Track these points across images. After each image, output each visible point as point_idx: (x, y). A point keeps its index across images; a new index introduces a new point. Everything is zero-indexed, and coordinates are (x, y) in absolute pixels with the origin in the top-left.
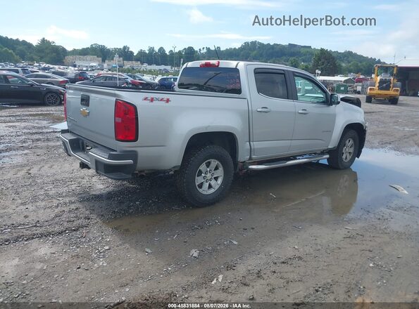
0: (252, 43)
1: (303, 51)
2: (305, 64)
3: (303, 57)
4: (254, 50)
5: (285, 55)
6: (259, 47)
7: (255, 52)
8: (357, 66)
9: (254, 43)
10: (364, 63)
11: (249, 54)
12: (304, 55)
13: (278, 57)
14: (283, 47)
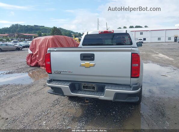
0: (16, 25)
1: (41, 28)
2: (44, 34)
3: (42, 31)
4: (18, 28)
5: (33, 30)
6: (20, 27)
7: (18, 29)
8: (65, 34)
9: (17, 25)
10: (67, 32)
11: (16, 30)
12: (42, 30)
13: (30, 31)
14: (32, 26)
